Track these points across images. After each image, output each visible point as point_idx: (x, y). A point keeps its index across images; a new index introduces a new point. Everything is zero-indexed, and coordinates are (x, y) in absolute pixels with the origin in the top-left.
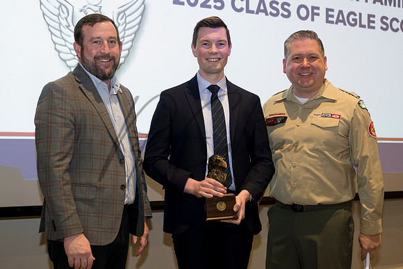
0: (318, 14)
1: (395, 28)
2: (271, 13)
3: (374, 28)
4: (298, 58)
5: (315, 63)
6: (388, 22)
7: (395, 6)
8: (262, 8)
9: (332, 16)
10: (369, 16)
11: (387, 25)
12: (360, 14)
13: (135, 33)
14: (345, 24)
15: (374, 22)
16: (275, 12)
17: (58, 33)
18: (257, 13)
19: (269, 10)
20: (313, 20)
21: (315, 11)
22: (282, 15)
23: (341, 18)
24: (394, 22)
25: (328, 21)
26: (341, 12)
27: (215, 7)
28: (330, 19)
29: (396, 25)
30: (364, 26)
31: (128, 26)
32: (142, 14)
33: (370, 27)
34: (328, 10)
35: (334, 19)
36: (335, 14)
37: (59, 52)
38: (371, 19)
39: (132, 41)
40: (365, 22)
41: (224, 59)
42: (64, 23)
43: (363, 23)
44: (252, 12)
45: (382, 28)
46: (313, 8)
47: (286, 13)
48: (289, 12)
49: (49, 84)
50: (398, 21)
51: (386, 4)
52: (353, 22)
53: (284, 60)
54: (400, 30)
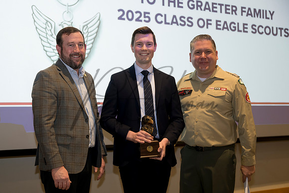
0: (211, 24)
1: (261, 31)
2: (181, 24)
3: (247, 32)
4: (199, 52)
5: (210, 55)
6: (256, 28)
7: (260, 17)
8: (175, 21)
9: (220, 25)
10: (244, 24)
11: (256, 30)
12: (238, 23)
13: (94, 38)
14: (228, 30)
15: (247, 28)
16: (183, 23)
17: (45, 40)
18: (172, 24)
19: (179, 22)
20: (207, 28)
21: (209, 22)
22: (188, 25)
23: (225, 26)
24: (260, 28)
25: (217, 28)
26: (225, 22)
27: (145, 21)
28: (219, 27)
30: (241, 31)
31: (90, 34)
32: (98, 27)
33: (244, 31)
34: (217, 21)
35: (221, 27)
36: (222, 23)
37: (46, 51)
38: (245, 26)
39: (92, 43)
40: (241, 28)
41: (151, 54)
42: (49, 33)
43: (240, 29)
44: (169, 24)
45: (252, 32)
46: (208, 20)
47: (190, 24)
48: (192, 23)
49: (41, 72)
50: (263, 27)
51: (255, 17)
52: (233, 29)
53: (190, 54)
54: (264, 33)
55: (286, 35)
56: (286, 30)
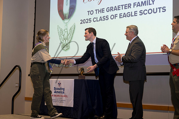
0: (117, 16)
2: (103, 20)
3: (137, 15)
8: (101, 19)
9: (122, 16)
10: (135, 12)
14: (126, 17)
15: (137, 13)
17: (60, 36)
22: (106, 19)
25: (120, 18)
27: (89, 22)
28: (121, 17)
29: (146, 12)
30: (133, 16)
31: (72, 31)
32: (74, 28)
33: (135, 15)
34: (120, 14)
40: (133, 14)
44: (98, 21)
46: (115, 15)
48: (108, 18)
52: (129, 16)
54: (148, 13)
55: (164, 10)
56: (164, 8)
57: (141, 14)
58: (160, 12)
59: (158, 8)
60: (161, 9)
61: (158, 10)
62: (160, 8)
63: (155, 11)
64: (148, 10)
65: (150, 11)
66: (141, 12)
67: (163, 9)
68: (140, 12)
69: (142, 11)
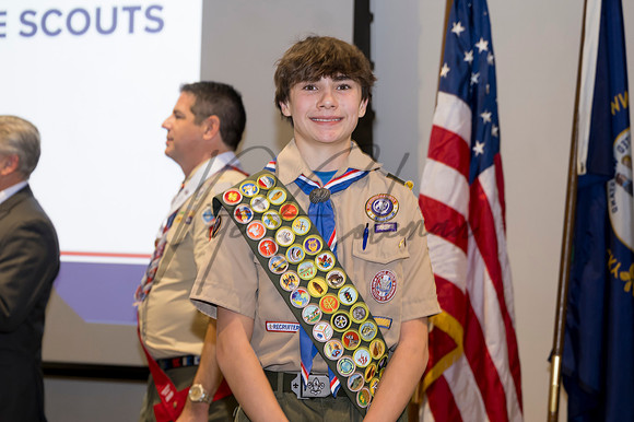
6: (37, 20)
11: (34, 26)
15: (3, 24)
24: (52, 19)
29: (54, 23)
50: (59, 13)
54: (65, 31)
55: (154, 25)
56: (154, 13)
57: (28, 29)
58: (131, 30)
59: (125, 9)
60: (140, 16)
61: (123, 17)
62: (132, 10)
63: (106, 23)
64: (65, 14)
65: (78, 22)
66: (28, 17)
67: (148, 15)
68: (23, 20)
69: (33, 13)
